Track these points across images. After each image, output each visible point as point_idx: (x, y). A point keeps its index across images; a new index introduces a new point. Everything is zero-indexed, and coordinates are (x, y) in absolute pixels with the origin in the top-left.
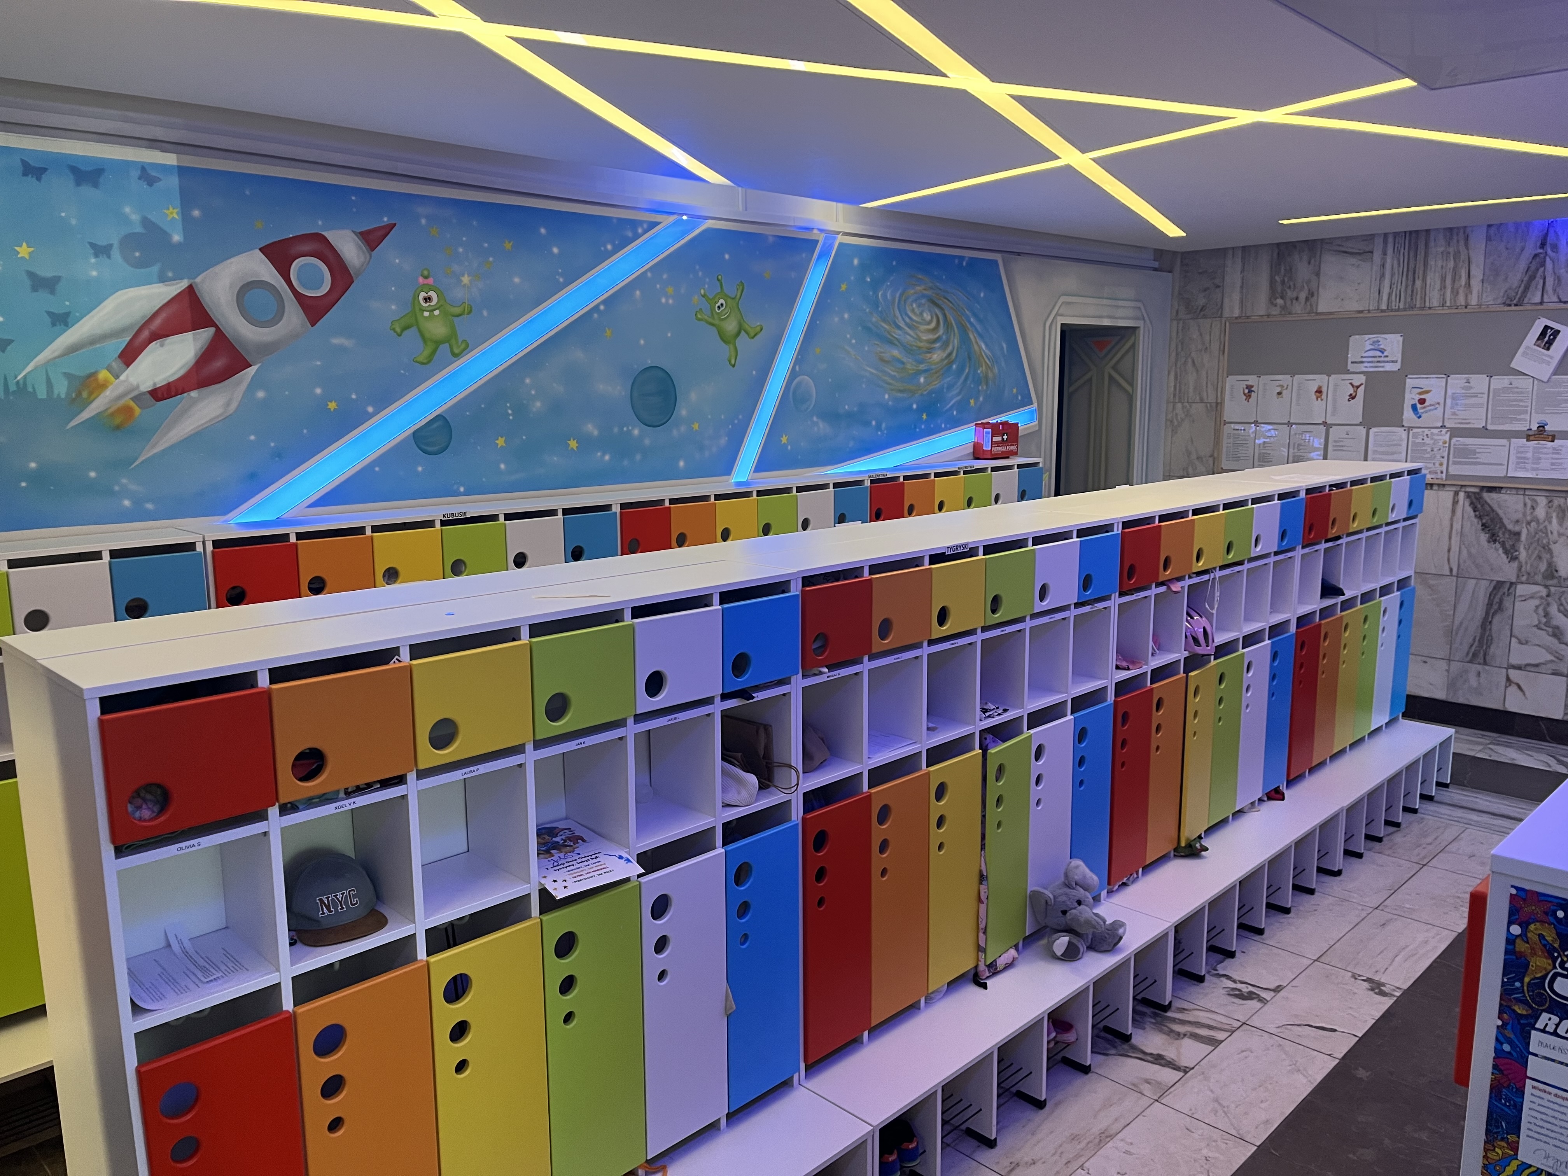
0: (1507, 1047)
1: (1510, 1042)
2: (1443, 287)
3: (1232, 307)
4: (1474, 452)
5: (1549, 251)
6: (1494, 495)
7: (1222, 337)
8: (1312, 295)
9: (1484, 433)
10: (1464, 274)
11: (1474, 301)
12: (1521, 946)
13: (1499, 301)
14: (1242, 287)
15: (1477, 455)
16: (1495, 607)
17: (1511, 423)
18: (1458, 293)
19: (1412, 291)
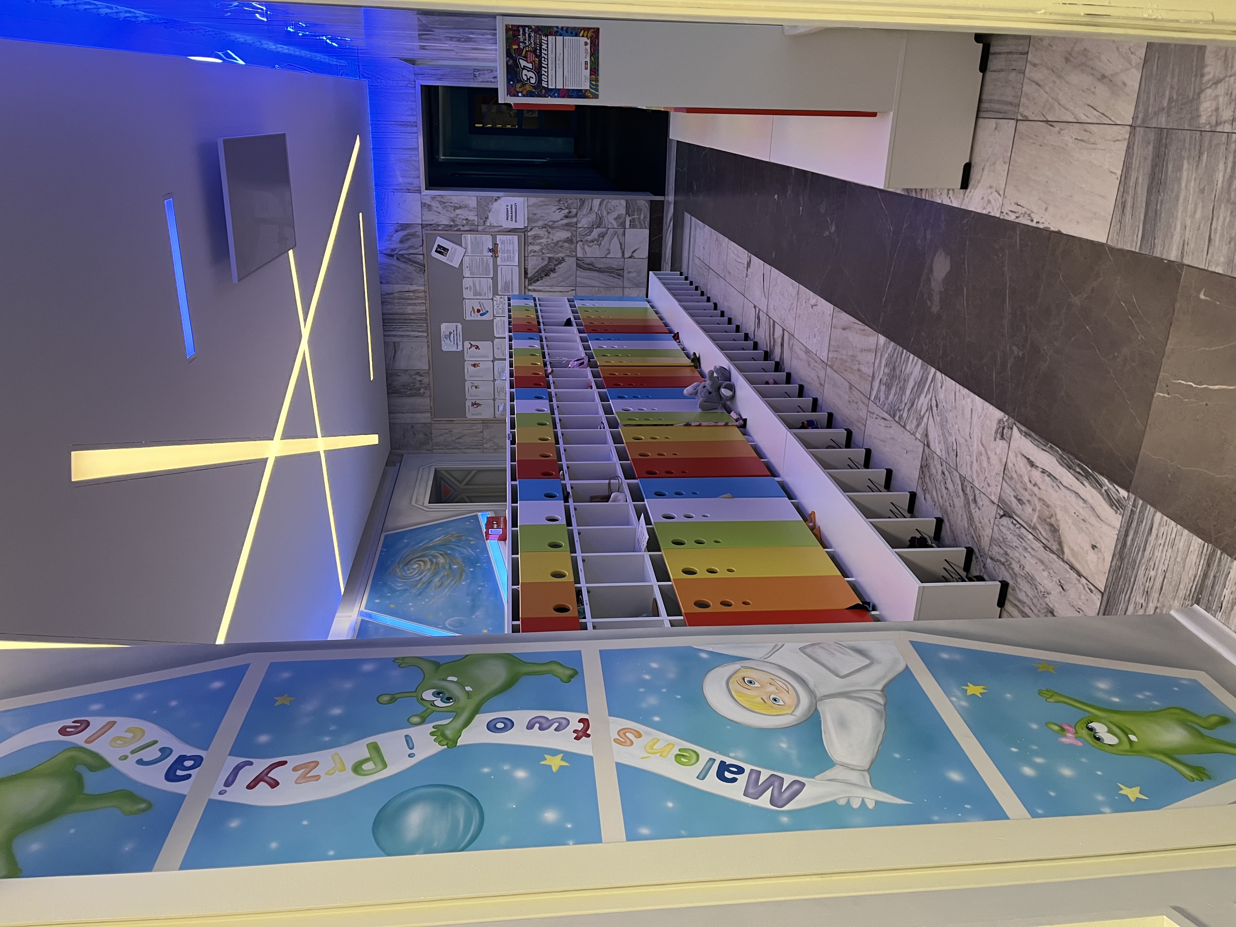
0: (556, 95)
1: (554, 94)
2: (415, 304)
3: (425, 418)
4: (506, 282)
5: (396, 252)
6: (529, 271)
7: (443, 422)
8: (419, 373)
9: (495, 279)
10: (407, 294)
11: (423, 288)
12: (525, 93)
13: (422, 276)
14: (413, 413)
15: (507, 281)
16: (591, 267)
17: (489, 265)
18: (418, 297)
19: (417, 320)
